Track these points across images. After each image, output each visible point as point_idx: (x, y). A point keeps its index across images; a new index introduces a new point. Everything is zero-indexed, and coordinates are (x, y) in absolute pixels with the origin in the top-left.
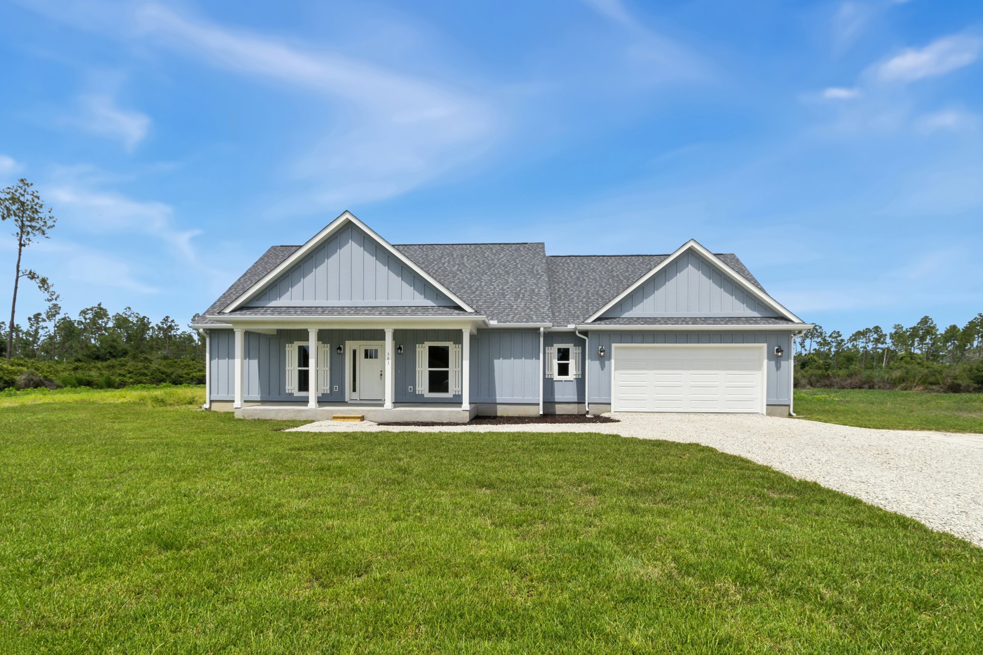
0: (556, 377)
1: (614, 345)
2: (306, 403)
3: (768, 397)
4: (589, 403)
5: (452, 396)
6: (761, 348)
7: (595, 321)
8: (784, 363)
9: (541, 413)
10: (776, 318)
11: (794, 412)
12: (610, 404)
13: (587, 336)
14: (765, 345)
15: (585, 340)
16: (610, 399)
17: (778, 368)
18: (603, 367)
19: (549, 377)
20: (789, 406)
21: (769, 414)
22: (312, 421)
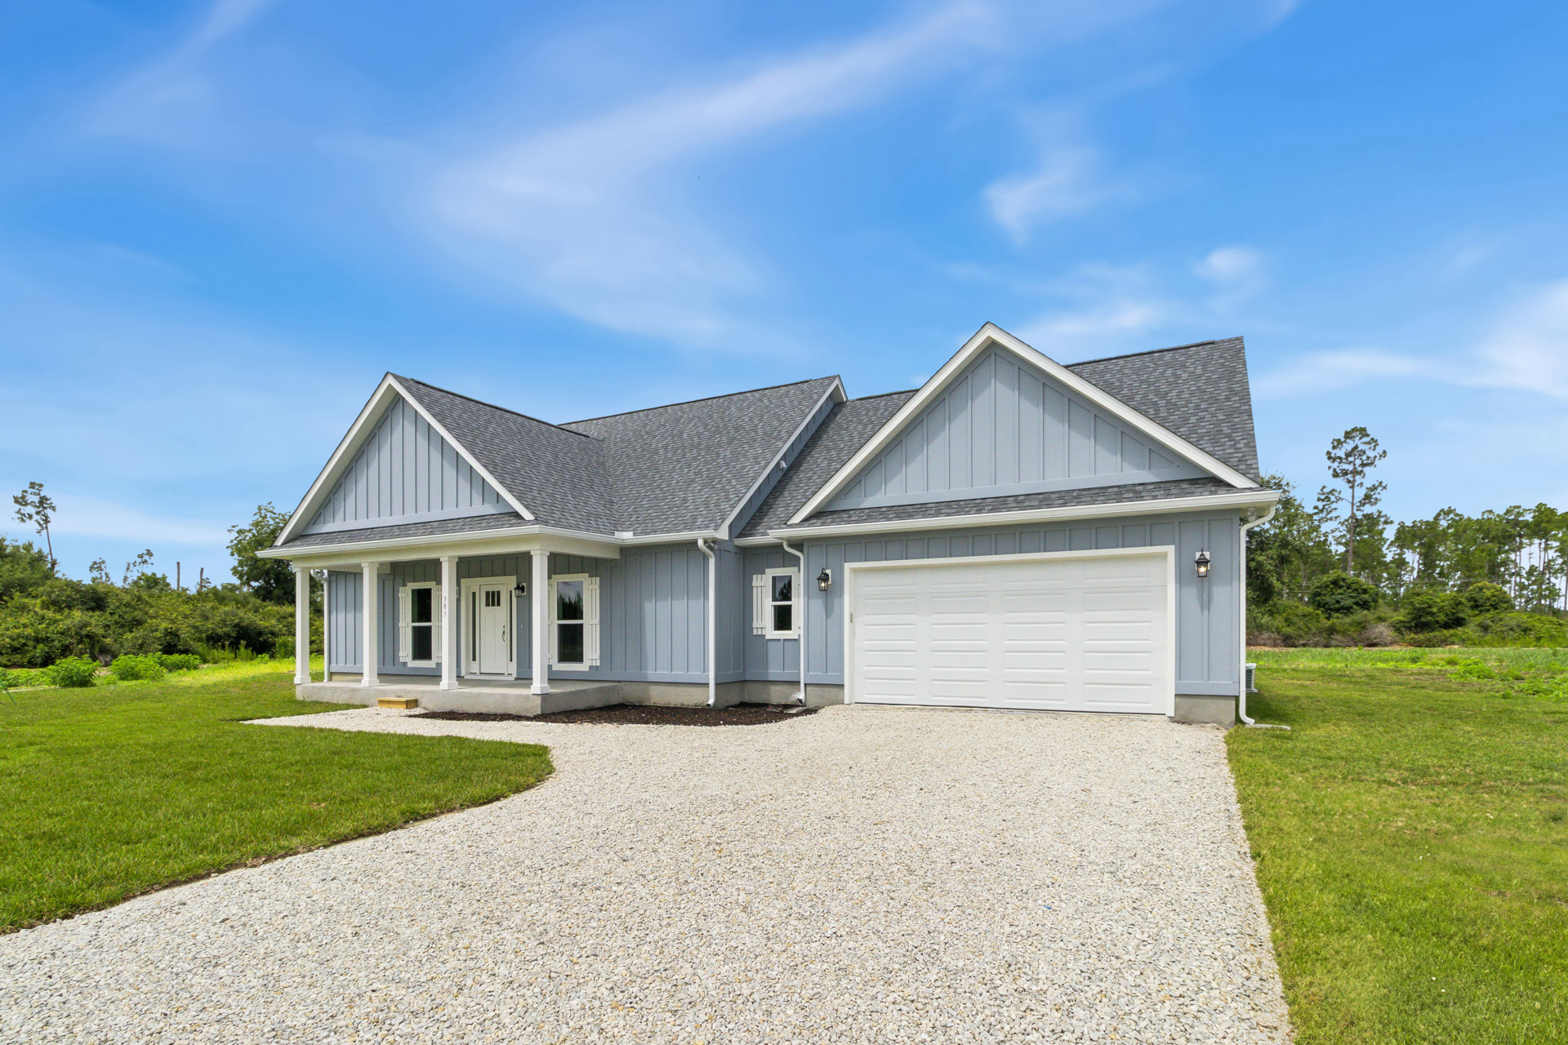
0: (771, 633)
1: (848, 566)
2: (358, 678)
3: (1179, 674)
4: (806, 685)
5: (587, 669)
6: (1164, 556)
7: (806, 520)
8: (1220, 593)
9: (711, 701)
10: (1193, 482)
11: (1249, 714)
12: (842, 686)
13: (802, 551)
14: (1170, 550)
15: (799, 558)
16: (842, 677)
17: (1206, 604)
18: (828, 611)
19: (760, 633)
20: (1237, 698)
21: (1180, 719)
22: (365, 706)
